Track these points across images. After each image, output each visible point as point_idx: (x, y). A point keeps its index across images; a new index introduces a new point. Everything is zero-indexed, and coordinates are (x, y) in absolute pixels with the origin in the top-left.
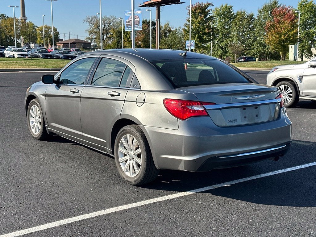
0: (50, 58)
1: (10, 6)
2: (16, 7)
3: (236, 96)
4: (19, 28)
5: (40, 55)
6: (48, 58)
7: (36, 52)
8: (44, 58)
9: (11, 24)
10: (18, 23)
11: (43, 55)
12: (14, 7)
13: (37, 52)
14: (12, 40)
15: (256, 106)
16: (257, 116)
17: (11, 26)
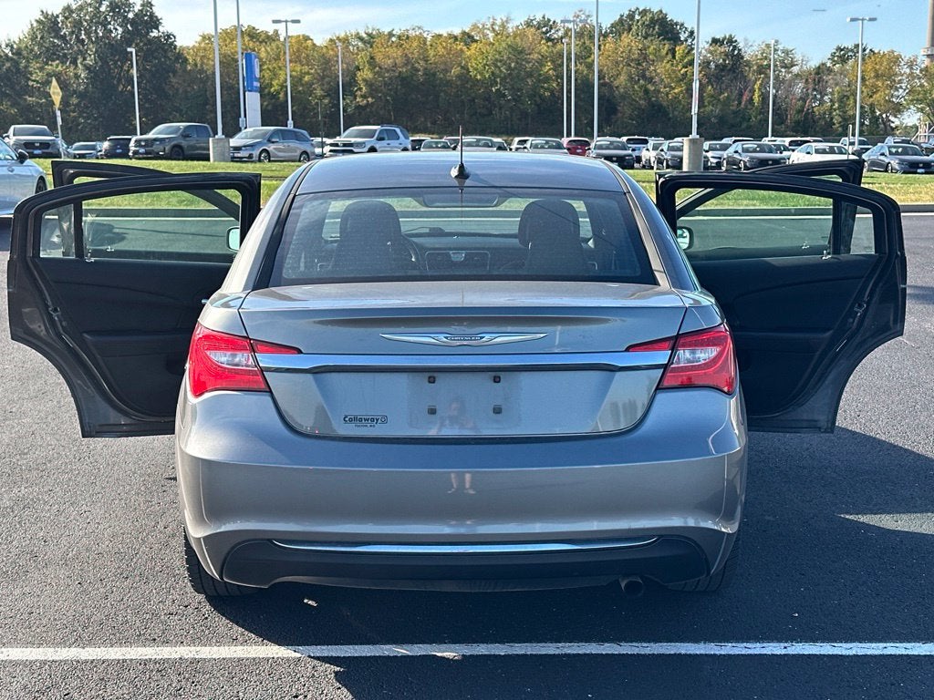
0: (923, 170)
1: (852, 20)
2: (871, 20)
3: (385, 330)
4: (900, 82)
5: (894, 163)
6: (916, 173)
7: (883, 154)
8: (904, 173)
9: (876, 71)
10: (899, 65)
11: (901, 162)
12: (863, 20)
13: (887, 153)
14: (875, 120)
15: (496, 373)
16: (497, 411)
17: (877, 76)
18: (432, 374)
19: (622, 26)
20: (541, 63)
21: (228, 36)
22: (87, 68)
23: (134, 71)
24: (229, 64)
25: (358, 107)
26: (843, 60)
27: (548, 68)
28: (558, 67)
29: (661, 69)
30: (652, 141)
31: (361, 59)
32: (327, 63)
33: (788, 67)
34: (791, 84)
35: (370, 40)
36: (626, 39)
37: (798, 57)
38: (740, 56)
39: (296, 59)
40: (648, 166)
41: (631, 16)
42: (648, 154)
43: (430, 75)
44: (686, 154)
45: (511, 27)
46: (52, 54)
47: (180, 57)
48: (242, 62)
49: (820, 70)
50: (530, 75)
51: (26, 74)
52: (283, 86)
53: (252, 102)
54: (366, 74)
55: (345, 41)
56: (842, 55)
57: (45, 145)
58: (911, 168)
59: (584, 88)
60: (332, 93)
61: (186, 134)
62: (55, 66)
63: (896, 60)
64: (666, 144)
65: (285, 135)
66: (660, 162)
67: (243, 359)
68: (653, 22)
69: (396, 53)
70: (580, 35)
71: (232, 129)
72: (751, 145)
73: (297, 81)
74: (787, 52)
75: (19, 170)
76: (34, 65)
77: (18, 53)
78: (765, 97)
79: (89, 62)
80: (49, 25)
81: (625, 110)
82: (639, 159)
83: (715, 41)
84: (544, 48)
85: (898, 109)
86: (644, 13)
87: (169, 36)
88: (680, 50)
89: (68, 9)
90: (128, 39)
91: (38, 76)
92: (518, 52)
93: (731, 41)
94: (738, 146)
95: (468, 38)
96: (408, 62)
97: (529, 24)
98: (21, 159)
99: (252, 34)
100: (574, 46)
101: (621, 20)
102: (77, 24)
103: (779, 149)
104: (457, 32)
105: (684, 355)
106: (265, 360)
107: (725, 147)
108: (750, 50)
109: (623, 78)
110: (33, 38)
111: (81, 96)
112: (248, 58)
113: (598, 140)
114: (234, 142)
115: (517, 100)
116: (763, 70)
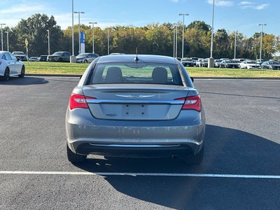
1: (259, 25)
2: (265, 25)
5: (271, 67)
7: (267, 64)
8: (273, 69)
11: (273, 66)
12: (262, 25)
14: (267, 54)
15: (143, 104)
16: (143, 113)
17: (267, 41)
18: (128, 104)
19: (192, 26)
20: (168, 36)
21: (76, 27)
22: (35, 36)
23: (48, 37)
24: (76, 35)
25: (114, 48)
26: (258, 36)
27: (169, 38)
28: (172, 37)
29: (203, 38)
30: (199, 59)
31: (115, 34)
32: (105, 35)
33: (241, 38)
34: (242, 43)
35: (117, 29)
36: (193, 29)
37: (244, 36)
38: (226, 35)
39: (96, 34)
40: (198, 66)
41: (194, 23)
42: (198, 63)
43: (135, 39)
44: (209, 63)
45: (159, 26)
46: (24, 32)
47: (62, 33)
48: (80, 35)
49: (251, 39)
50: (164, 39)
51: (17, 37)
52: (92, 42)
53: (83, 46)
54: (116, 38)
55: (110, 29)
56: (257, 35)
57: (22, 57)
58: (275, 68)
59: (180, 43)
60: (106, 44)
61: (63, 55)
62: (25, 35)
63: (273, 37)
64: (203, 60)
65: (92, 55)
66: (201, 65)
67: (83, 101)
68: (201, 25)
69: (125, 33)
70: (179, 28)
71: (77, 53)
72: (228, 61)
73: (96, 40)
74: (240, 34)
75: (17, 63)
76: (19, 35)
77: (15, 31)
78: (234, 47)
79: (35, 34)
80: (24, 23)
81: (192, 50)
82: (195, 64)
83: (219, 30)
84: (169, 32)
85: (274, 51)
86: (198, 22)
87: (58, 27)
88: (209, 33)
89: (29, 18)
90: (47, 27)
91: (20, 38)
92: (161, 33)
93: (224, 30)
94: (224, 61)
95: (146, 29)
96: (128, 35)
97: (164, 25)
98: (18, 60)
99: (83, 27)
100: (177, 31)
101: (191, 24)
102: (32, 23)
103: (237, 62)
104: (143, 27)
105: (188, 102)
106: (88, 101)
107: (221, 61)
108: (229, 33)
109: (192, 41)
110: (19, 27)
111: (33, 44)
112: (82, 33)
113: (183, 59)
114: (77, 57)
115: (160, 47)
116: (233, 39)
